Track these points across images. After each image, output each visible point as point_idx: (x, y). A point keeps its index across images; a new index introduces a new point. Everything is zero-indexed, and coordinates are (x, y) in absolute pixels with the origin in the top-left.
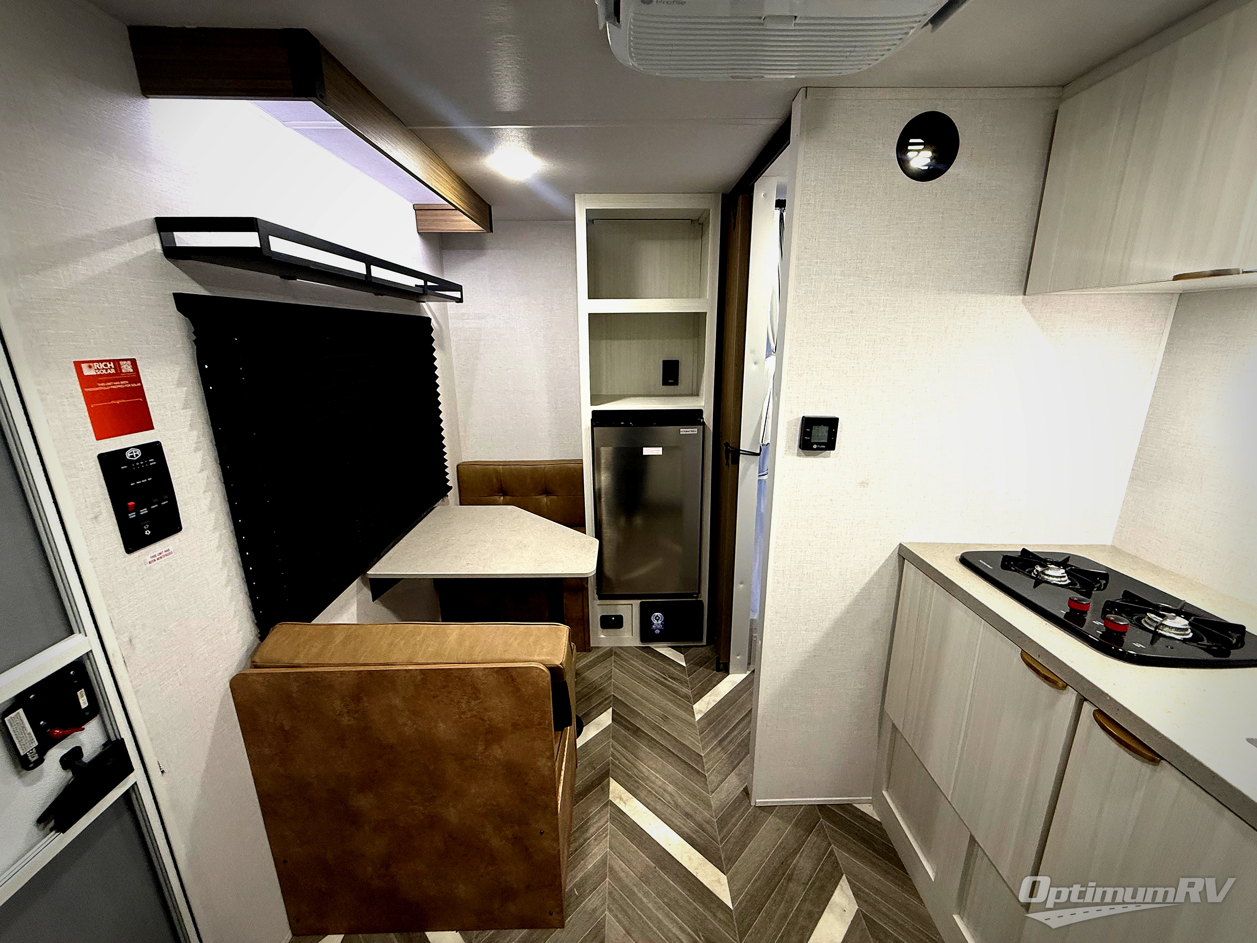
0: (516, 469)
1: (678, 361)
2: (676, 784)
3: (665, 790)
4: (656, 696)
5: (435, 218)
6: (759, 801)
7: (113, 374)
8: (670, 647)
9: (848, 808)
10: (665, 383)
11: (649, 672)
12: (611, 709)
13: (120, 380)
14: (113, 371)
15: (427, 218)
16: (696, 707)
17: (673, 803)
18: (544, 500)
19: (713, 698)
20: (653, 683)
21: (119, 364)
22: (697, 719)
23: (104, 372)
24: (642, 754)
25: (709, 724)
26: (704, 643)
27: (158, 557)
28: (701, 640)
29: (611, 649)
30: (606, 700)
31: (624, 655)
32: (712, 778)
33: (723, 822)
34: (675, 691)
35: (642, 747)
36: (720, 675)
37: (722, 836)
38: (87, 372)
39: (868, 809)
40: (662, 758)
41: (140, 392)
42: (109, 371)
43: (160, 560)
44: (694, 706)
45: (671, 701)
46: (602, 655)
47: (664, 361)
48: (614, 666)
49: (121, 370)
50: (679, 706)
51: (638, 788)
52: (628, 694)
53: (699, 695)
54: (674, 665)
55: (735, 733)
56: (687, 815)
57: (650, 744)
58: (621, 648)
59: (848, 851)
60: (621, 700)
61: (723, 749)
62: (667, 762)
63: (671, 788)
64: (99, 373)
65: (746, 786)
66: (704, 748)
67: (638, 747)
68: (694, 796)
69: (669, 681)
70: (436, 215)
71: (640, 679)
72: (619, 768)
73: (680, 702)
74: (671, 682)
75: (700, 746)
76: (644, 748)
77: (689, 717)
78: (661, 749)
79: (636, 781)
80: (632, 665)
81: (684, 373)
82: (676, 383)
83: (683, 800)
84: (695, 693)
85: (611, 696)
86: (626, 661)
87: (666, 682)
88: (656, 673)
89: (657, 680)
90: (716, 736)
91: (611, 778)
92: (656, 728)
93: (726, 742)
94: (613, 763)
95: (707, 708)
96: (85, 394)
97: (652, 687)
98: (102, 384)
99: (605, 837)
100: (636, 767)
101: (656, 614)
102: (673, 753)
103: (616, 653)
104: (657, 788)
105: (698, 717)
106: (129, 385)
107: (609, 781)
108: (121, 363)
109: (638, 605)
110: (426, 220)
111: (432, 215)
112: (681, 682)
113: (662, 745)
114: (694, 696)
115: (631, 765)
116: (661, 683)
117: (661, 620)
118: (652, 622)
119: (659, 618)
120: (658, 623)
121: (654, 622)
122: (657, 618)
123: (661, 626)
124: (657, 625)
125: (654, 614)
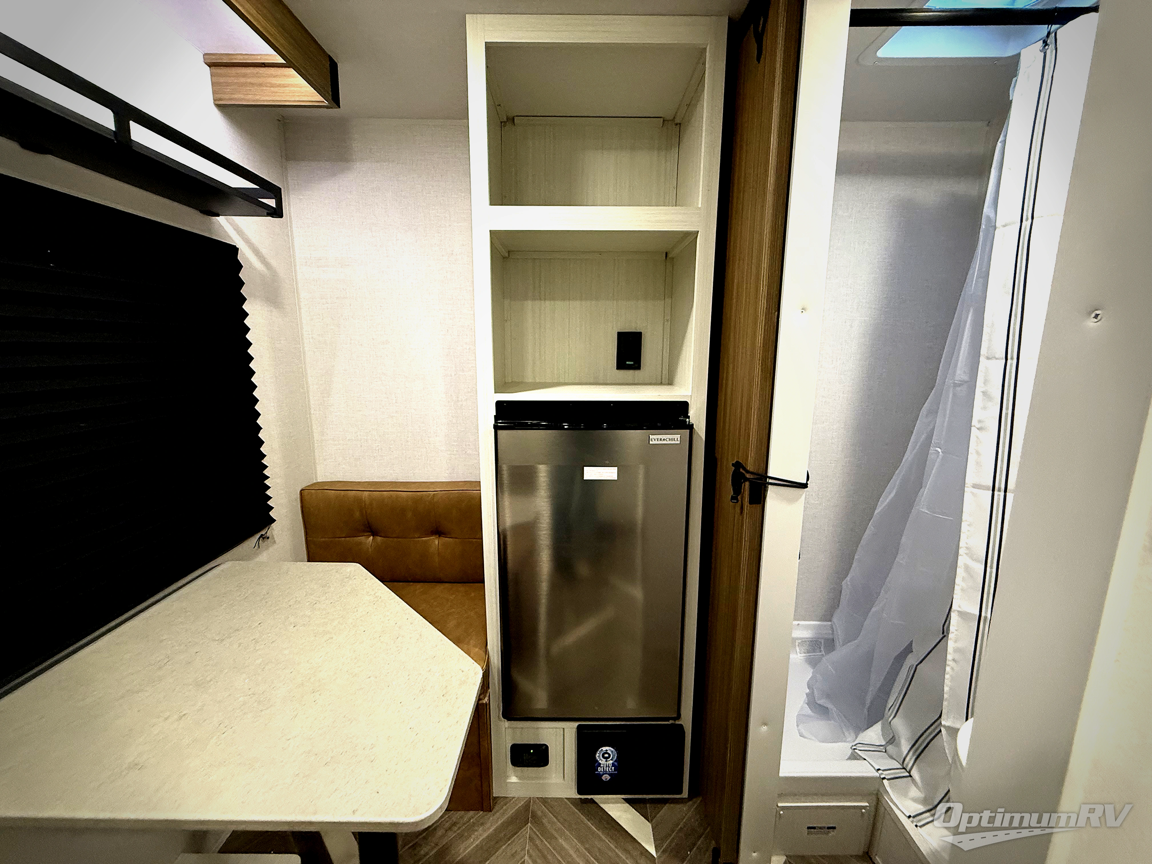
0: (390, 497)
1: (640, 334)
5: (242, 80)
8: (626, 801)
10: (621, 365)
15: (229, 80)
18: (435, 543)
26: (687, 795)
28: (680, 786)
29: (528, 804)
47: (618, 332)
48: (528, 853)
54: (635, 854)
58: (544, 801)
70: (245, 76)
80: (560, 849)
81: (650, 352)
82: (637, 366)
86: (552, 839)
101: (604, 749)
103: (534, 816)
109: (575, 730)
110: (228, 84)
111: (238, 76)
117: (612, 760)
118: (597, 761)
119: (610, 755)
120: (608, 763)
121: (600, 762)
122: (606, 755)
123: (613, 768)
124: (607, 767)
125: (600, 749)
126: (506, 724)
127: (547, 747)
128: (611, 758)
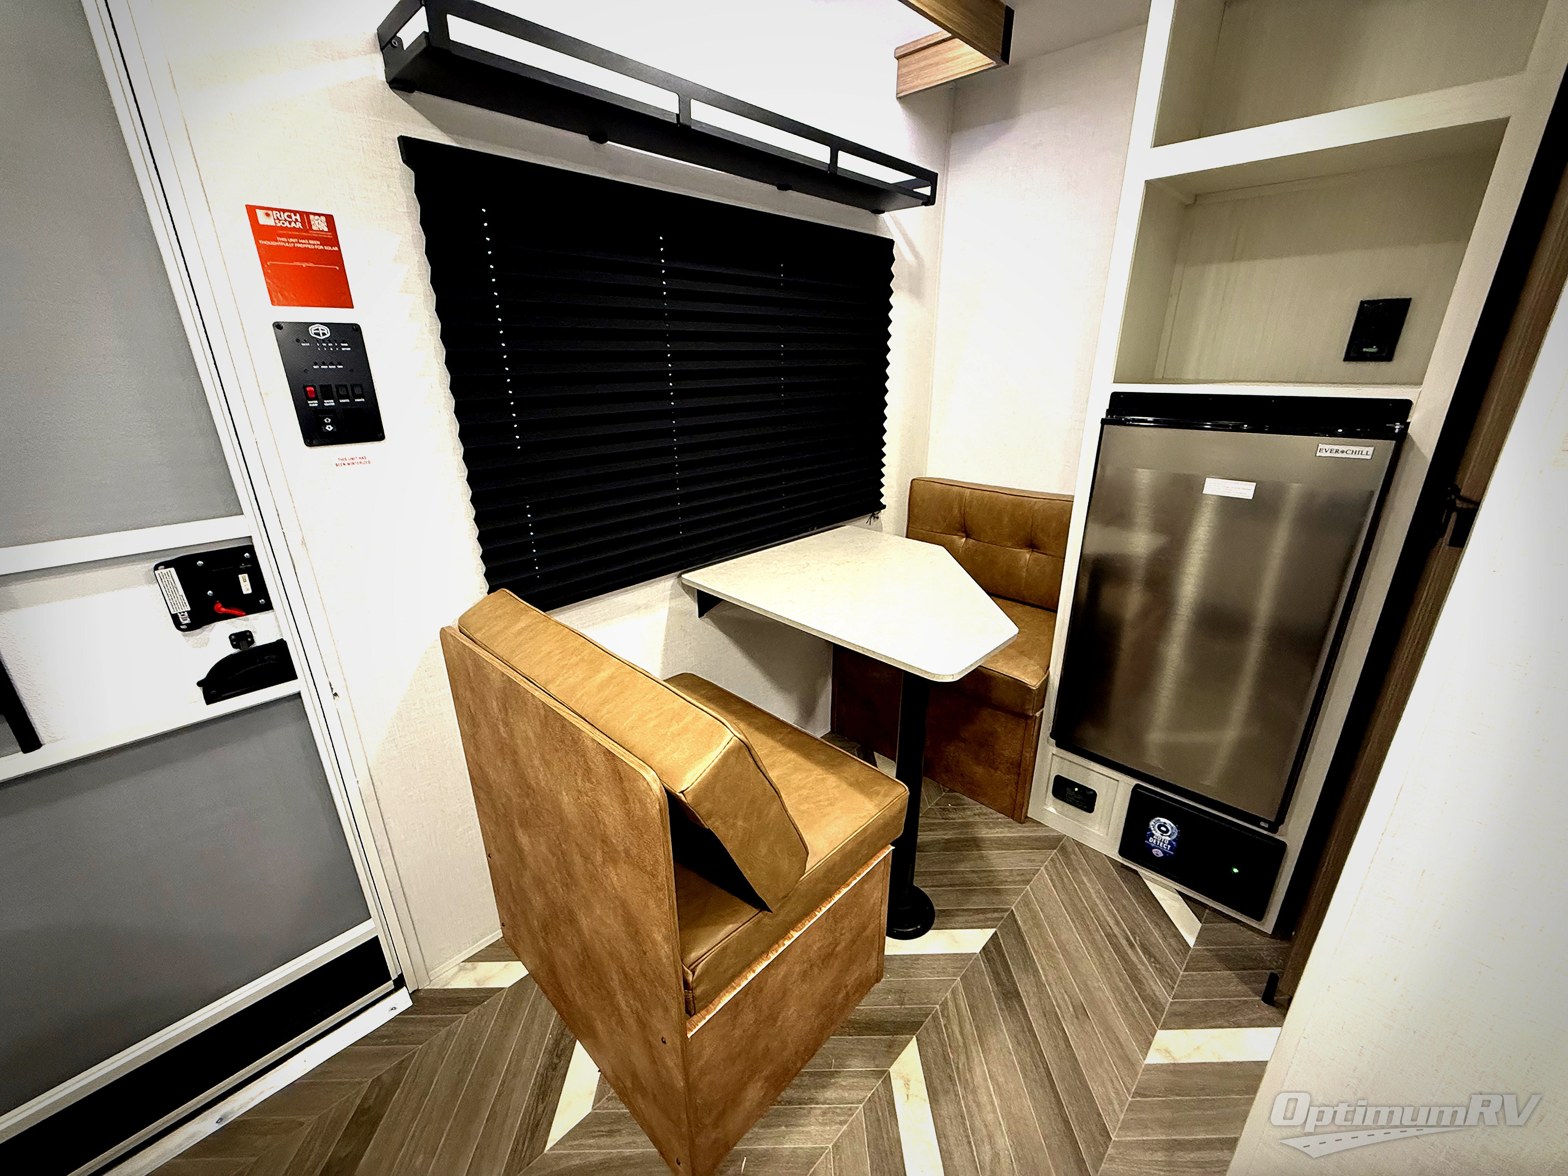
1: (1406, 301)
2: (1018, 1146)
3: (990, 1138)
5: (922, 62)
7: (295, 229)
8: (1175, 891)
10: (1352, 354)
11: (1106, 914)
12: (993, 931)
13: (308, 238)
14: (299, 225)
15: (911, 67)
16: (1164, 1037)
19: (1217, 1046)
20: (1100, 936)
21: (309, 218)
22: (1149, 1061)
23: (287, 224)
24: (992, 1041)
25: (1173, 1091)
26: (1265, 928)
27: (351, 460)
28: (1260, 918)
29: (1060, 838)
30: (995, 910)
31: (1077, 858)
34: (1136, 980)
35: (1002, 1031)
36: (1261, 1011)
40: (1025, 1076)
41: (337, 258)
42: (293, 224)
43: (352, 466)
44: (1160, 1034)
45: (1114, 989)
46: (1037, 839)
47: (1364, 303)
48: (1046, 869)
49: (310, 226)
50: (1126, 1009)
51: (947, 1092)
52: (1038, 925)
53: (1186, 1019)
54: (1167, 932)
57: (1020, 1036)
58: (1080, 845)
60: (1019, 928)
63: (1004, 1143)
64: (279, 225)
66: (1126, 1127)
67: (995, 1023)
69: (1136, 952)
71: (1079, 915)
72: (939, 1033)
73: (1133, 1005)
74: (1138, 957)
75: (1123, 1117)
76: (1005, 1037)
77: (1133, 1046)
79: (951, 1079)
80: (1081, 883)
82: (1384, 355)
84: (1182, 1009)
85: (1008, 909)
86: (1074, 870)
87: (1130, 951)
88: (1118, 923)
89: (1110, 936)
90: (1171, 1125)
91: (914, 1038)
92: (1051, 1017)
94: (935, 1018)
95: (1189, 1056)
96: (259, 246)
97: (1093, 942)
98: (283, 239)
99: (841, 1123)
100: (966, 1053)
101: (1163, 820)
102: (1054, 1085)
103: (1063, 850)
104: (979, 1121)
105: (1154, 1057)
106: (322, 247)
107: (907, 1042)
109: (1131, 789)
110: (910, 73)
111: (919, 61)
112: (1162, 970)
113: (1042, 1056)
114: (1173, 1014)
115: (961, 1044)
116: (1118, 949)
117: (1169, 836)
118: (1150, 830)
119: (1168, 831)
120: (1164, 838)
121: (1154, 832)
122: (1163, 829)
123: (1169, 846)
124: (1161, 841)
125: (1158, 818)
126: (1054, 750)
127: (1095, 794)
128: (1169, 834)
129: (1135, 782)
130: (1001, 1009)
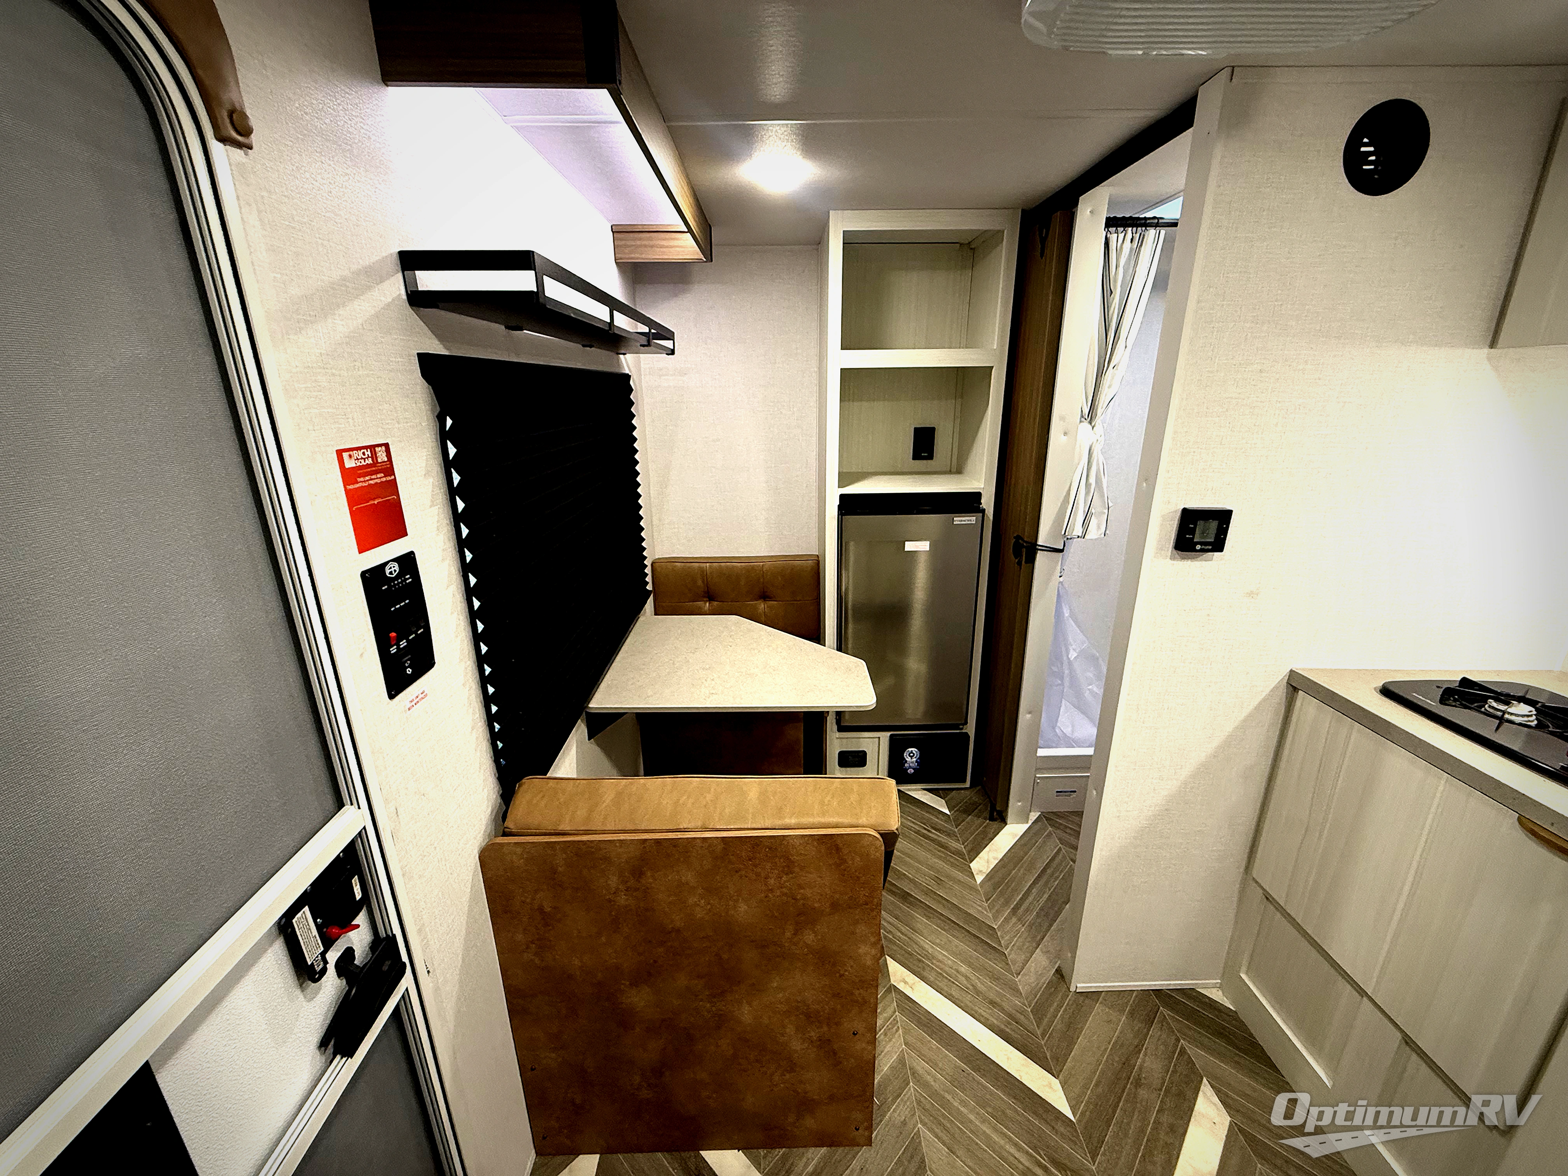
0: (727, 567)
1: (933, 429)
2: (970, 965)
3: (958, 972)
4: (922, 854)
5: (638, 243)
6: (1080, 984)
7: (368, 466)
8: (924, 789)
9: (1190, 993)
10: (917, 456)
13: (376, 472)
14: (370, 461)
15: (629, 243)
16: (974, 865)
17: (971, 987)
18: (762, 606)
19: (992, 855)
20: (914, 836)
21: (375, 450)
22: (978, 882)
23: (363, 463)
24: (919, 926)
25: (995, 887)
26: (968, 784)
27: (415, 701)
28: (964, 781)
32: (1012, 956)
33: (1039, 1011)
34: (942, 846)
35: (918, 918)
36: (995, 825)
37: (1041, 1029)
38: (349, 464)
39: (1216, 995)
40: (945, 930)
41: (392, 486)
42: (367, 462)
43: (418, 705)
44: (972, 865)
45: (940, 858)
47: (915, 429)
49: (377, 460)
50: (953, 865)
51: (924, 969)
53: (975, 851)
54: (935, 813)
55: (1031, 898)
56: (992, 1003)
57: (927, 913)
59: (1203, 1046)
61: (1019, 920)
62: (954, 936)
63: (964, 968)
64: (359, 464)
65: (1059, 967)
66: (995, 918)
67: (913, 917)
68: (995, 978)
69: (934, 833)
70: (640, 239)
72: (895, 943)
73: (952, 860)
74: (934, 834)
75: (990, 915)
76: (920, 920)
77: (968, 879)
78: (940, 919)
79: (920, 961)
81: (943, 444)
82: (930, 457)
83: (983, 984)
84: (969, 848)
87: (930, 835)
88: (914, 823)
89: (917, 832)
90: (1007, 902)
91: (887, 956)
92: (929, 893)
93: (1021, 911)
95: (988, 867)
96: (347, 492)
97: (914, 841)
98: (362, 479)
99: (897, 1031)
100: (916, 943)
101: (910, 749)
102: (958, 925)
104: (947, 969)
105: (979, 879)
106: (384, 479)
107: (886, 960)
108: (376, 448)
109: (888, 739)
110: (626, 246)
111: (635, 239)
112: (949, 834)
113: (942, 915)
114: (969, 852)
115: (909, 940)
116: (924, 836)
117: (915, 758)
118: (904, 759)
120: (912, 760)
121: (907, 759)
122: (912, 755)
123: (916, 764)
124: (911, 763)
125: (907, 750)
126: (838, 734)
127: (865, 753)
128: (915, 756)
129: (888, 734)
130: (908, 907)
